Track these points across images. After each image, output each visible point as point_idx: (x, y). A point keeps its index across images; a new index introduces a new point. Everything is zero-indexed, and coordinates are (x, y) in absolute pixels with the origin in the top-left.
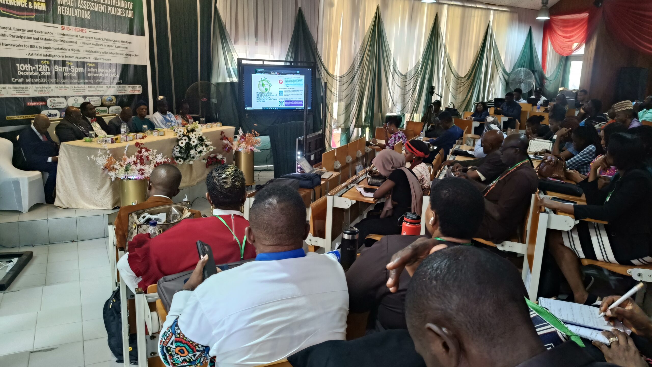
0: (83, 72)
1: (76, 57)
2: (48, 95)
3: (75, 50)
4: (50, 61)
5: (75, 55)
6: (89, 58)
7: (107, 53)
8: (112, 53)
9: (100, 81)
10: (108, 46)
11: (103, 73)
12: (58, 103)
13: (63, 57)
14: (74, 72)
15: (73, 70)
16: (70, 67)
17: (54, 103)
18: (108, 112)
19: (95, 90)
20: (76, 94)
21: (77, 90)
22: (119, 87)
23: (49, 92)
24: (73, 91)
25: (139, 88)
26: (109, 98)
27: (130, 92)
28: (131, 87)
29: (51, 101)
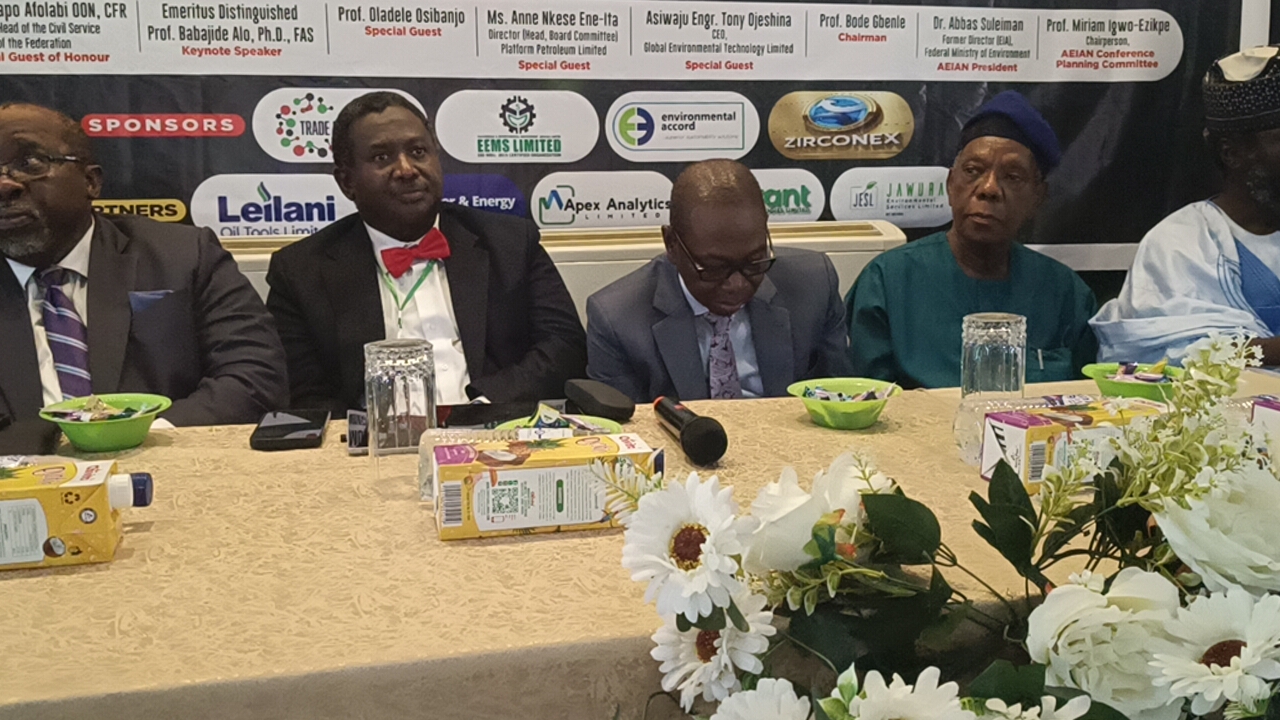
2: (263, 66)
17: (319, 128)
18: (818, 208)
19: (710, 42)
20: (523, 65)
21: (540, 36)
22: (946, 23)
23: (276, 45)
24: (498, 42)
25: (1156, 33)
26: (837, 103)
27: (1059, 64)
28: (1077, 26)
29: (293, 107)
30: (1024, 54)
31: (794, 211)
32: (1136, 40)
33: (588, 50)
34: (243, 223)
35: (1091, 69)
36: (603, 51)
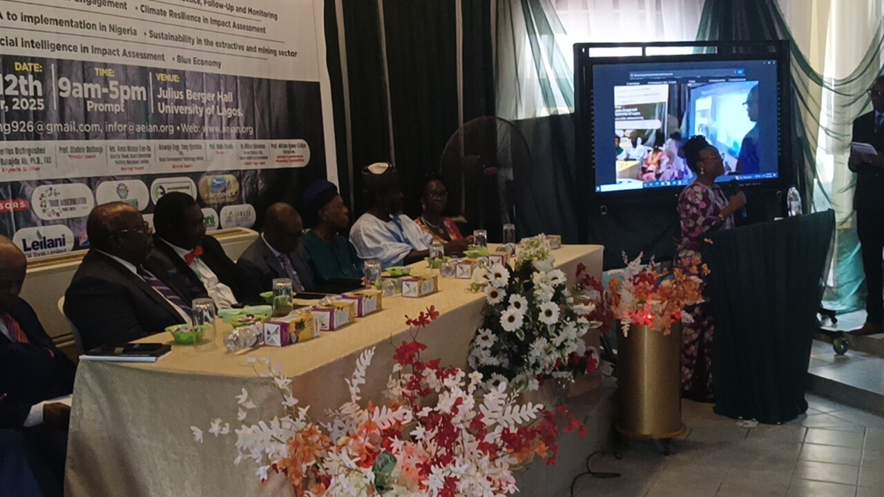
0: (145, 99)
1: (124, 54)
2: (34, 176)
3: (121, 31)
4: (42, 61)
5: (121, 47)
6: (162, 57)
7: (211, 44)
8: (223, 45)
9: (193, 128)
10: (214, 21)
11: (202, 105)
12: (66, 202)
13: (85, 49)
14: (117, 101)
15: (114, 93)
16: (105, 81)
17: (54, 203)
18: (217, 224)
19: (178, 156)
20: (123, 169)
21: (127, 156)
22: (244, 146)
23: (38, 166)
24: (114, 160)
25: (302, 149)
26: (218, 180)
27: (277, 161)
28: (280, 147)
29: (46, 194)
30: (265, 158)
31: (210, 226)
32: (298, 151)
33: (142, 162)
34: (33, 251)
35: (285, 163)
36: (147, 162)
